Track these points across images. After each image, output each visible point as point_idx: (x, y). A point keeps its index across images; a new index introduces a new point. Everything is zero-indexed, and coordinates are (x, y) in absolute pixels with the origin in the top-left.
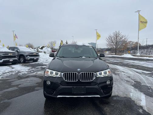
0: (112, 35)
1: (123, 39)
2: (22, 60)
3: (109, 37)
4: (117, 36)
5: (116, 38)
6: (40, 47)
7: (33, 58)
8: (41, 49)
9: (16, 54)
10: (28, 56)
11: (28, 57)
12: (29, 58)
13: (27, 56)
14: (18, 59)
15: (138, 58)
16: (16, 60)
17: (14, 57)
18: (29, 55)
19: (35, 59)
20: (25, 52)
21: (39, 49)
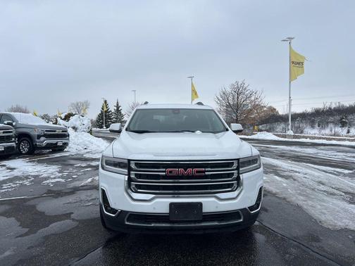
0: (229, 90)
1: (253, 98)
2: (25, 148)
3: (222, 94)
4: (238, 91)
5: (238, 97)
6: (63, 116)
7: (53, 141)
8: (64, 119)
9: (11, 132)
10: (43, 136)
11: (42, 139)
12: (45, 141)
13: (39, 137)
14: (16, 144)
15: (290, 140)
16: (11, 148)
17: (8, 139)
18: (45, 136)
19: (60, 144)
20: (33, 128)
21: (59, 119)
